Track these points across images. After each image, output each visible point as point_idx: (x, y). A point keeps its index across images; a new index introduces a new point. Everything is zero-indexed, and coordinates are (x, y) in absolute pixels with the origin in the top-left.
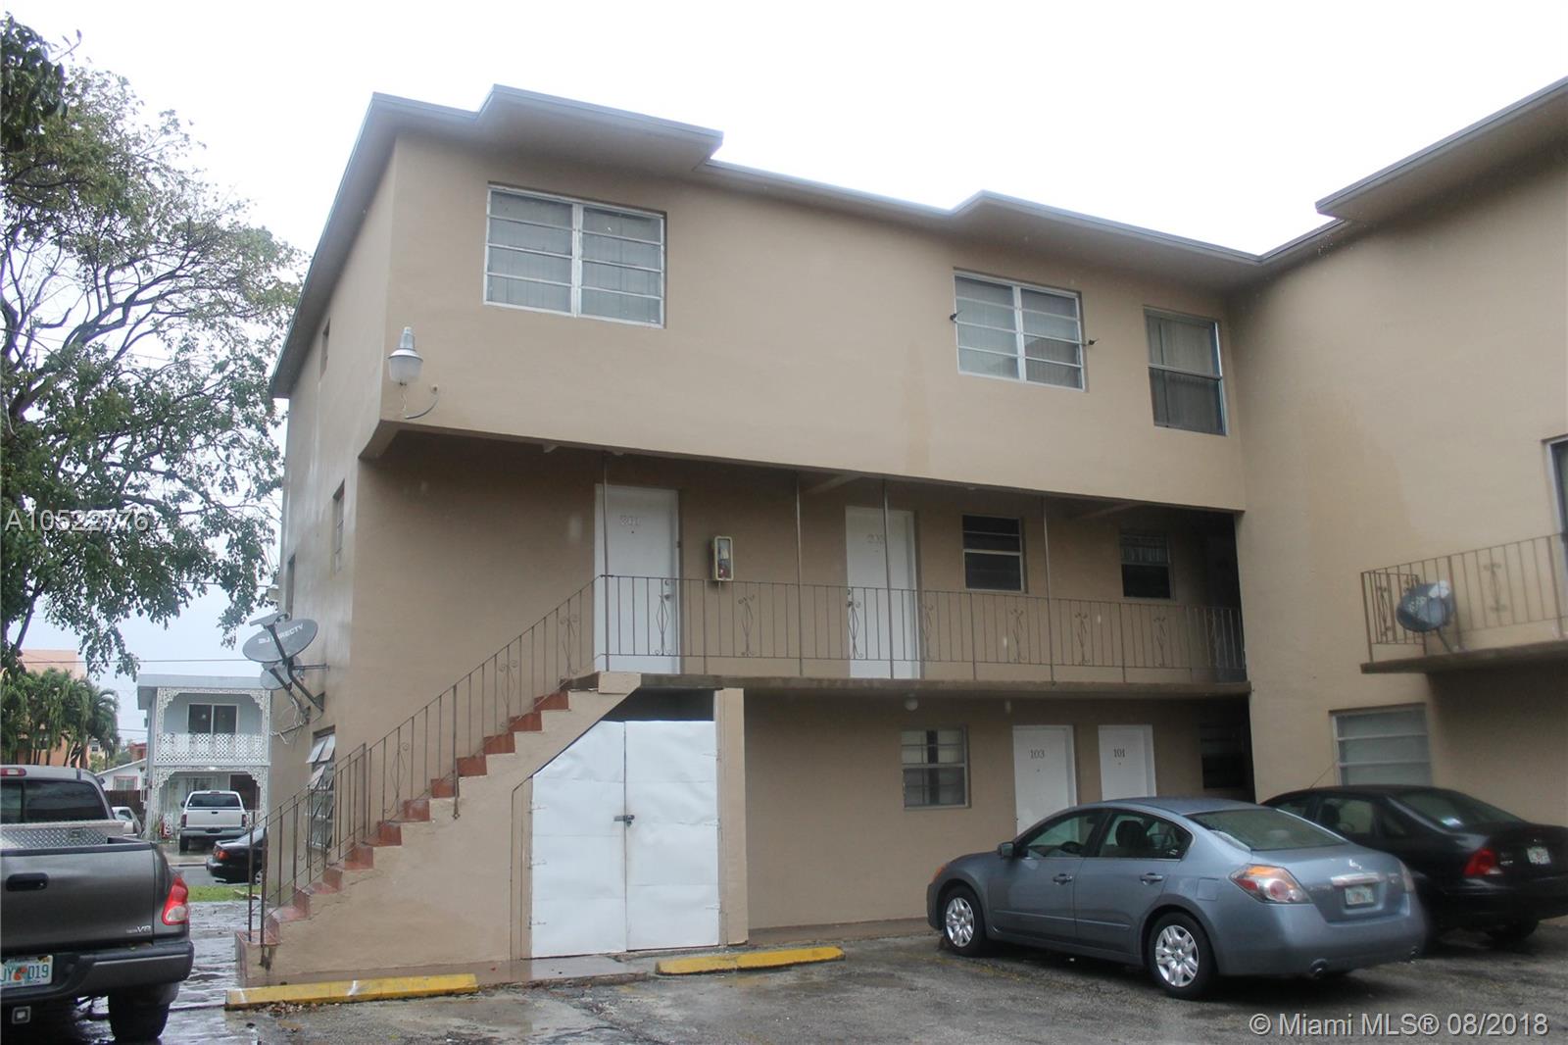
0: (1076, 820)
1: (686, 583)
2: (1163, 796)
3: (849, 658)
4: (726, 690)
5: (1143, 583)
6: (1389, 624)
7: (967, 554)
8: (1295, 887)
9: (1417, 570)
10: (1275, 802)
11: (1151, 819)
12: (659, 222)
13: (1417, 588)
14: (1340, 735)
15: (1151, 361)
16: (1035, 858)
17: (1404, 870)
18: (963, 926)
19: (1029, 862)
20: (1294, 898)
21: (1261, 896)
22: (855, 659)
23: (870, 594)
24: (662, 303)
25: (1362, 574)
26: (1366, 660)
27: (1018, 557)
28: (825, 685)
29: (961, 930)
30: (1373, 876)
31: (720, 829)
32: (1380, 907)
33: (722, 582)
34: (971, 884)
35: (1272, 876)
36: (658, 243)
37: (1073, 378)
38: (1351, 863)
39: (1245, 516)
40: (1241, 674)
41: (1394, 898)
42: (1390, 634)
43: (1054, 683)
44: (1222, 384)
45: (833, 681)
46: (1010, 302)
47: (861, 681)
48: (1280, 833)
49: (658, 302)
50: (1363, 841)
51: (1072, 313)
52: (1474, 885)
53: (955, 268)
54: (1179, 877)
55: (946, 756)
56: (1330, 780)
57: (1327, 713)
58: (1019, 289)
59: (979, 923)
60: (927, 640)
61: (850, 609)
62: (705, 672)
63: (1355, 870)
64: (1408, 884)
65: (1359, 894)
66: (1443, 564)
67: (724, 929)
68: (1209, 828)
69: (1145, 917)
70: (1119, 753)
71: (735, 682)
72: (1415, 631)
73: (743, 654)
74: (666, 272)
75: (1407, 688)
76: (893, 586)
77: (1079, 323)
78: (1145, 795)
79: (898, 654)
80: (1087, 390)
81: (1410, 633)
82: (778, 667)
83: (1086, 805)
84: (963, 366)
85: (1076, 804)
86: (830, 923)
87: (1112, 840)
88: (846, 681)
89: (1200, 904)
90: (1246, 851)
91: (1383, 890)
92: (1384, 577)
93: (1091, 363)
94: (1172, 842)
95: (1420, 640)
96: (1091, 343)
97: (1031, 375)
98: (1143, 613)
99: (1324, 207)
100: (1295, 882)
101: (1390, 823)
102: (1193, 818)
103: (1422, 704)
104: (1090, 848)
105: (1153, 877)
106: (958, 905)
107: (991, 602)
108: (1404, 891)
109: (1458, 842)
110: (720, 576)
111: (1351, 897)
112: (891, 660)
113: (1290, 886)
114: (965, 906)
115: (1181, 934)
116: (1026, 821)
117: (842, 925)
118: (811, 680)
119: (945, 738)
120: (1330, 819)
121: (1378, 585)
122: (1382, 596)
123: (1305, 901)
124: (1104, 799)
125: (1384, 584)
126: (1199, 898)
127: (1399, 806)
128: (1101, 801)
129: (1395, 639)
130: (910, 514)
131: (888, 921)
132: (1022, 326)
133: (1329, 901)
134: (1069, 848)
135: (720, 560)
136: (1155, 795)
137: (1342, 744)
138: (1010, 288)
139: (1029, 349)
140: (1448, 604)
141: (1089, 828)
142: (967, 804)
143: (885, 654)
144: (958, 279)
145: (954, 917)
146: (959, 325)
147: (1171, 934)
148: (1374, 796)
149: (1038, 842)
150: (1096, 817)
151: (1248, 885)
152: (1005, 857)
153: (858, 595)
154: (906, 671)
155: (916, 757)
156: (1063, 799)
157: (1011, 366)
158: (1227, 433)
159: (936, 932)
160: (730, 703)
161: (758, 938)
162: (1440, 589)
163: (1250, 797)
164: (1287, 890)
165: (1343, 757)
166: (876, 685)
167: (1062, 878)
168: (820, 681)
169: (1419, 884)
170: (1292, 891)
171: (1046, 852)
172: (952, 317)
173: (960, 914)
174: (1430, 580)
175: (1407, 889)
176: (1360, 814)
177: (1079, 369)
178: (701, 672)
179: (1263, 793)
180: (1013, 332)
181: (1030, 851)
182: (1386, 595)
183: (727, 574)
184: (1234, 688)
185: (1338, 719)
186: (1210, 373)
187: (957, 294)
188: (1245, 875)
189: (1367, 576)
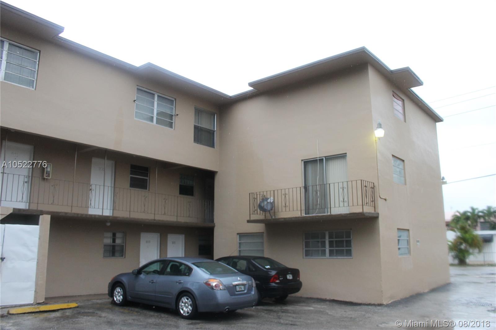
0: (159, 263)
1: (33, 178)
2: (186, 257)
3: (88, 207)
4: (44, 215)
5: (185, 191)
6: (256, 209)
7: (131, 177)
8: (222, 285)
9: (265, 194)
10: (219, 260)
11: (181, 264)
12: (37, 53)
13: (265, 199)
14: (240, 240)
15: (195, 123)
16: (144, 275)
17: (253, 281)
18: (119, 296)
19: (142, 276)
20: (221, 289)
21: (212, 288)
22: (90, 208)
23: (98, 187)
24: (35, 81)
25: (250, 194)
26: (249, 219)
27: (147, 179)
28: (79, 216)
29: (118, 297)
30: (245, 282)
31: (38, 263)
32: (246, 291)
33: (46, 179)
34: (123, 283)
35: (216, 282)
36: (36, 61)
37: (171, 125)
38: (239, 279)
39: (218, 173)
40: (212, 221)
41: (250, 289)
42: (256, 212)
43: (155, 220)
44: (215, 133)
45: (82, 215)
46: (154, 99)
47: (92, 215)
48: (219, 269)
49: (34, 81)
50: (243, 272)
51: (172, 105)
52: (272, 285)
53: (137, 85)
54: (188, 282)
55: (118, 241)
56: (236, 254)
57: (236, 234)
58: (157, 95)
59: (125, 295)
60: (115, 203)
61: (90, 191)
62: (37, 208)
63: (240, 280)
64: (254, 285)
65: (240, 288)
66: (272, 192)
67: (35, 298)
68: (198, 267)
69: (177, 294)
70: (174, 243)
71: (47, 213)
72: (263, 211)
73: (52, 203)
74: (38, 71)
75: (259, 228)
76: (105, 185)
77: (174, 108)
78: (181, 256)
79: (105, 207)
80: (174, 129)
81: (261, 212)
82: (63, 208)
83: (162, 259)
84: (136, 117)
85: (159, 258)
86: (75, 295)
87: (169, 270)
88: (87, 215)
89: (194, 290)
90: (209, 274)
91: (247, 286)
92: (256, 195)
93: (177, 121)
94: (187, 270)
95: (264, 214)
96: (177, 115)
97: (158, 122)
98: (185, 200)
99: (251, 85)
100: (222, 284)
101: (251, 267)
102: (194, 264)
103: (263, 233)
104: (161, 272)
105: (180, 282)
106: (118, 289)
107: (137, 192)
108: (253, 287)
109: (269, 273)
110: (46, 176)
111: (238, 289)
112: (103, 209)
113: (220, 285)
114: (120, 290)
115: (188, 299)
116: (143, 263)
117: (79, 296)
118: (75, 214)
119: (119, 235)
120: (234, 265)
121: (254, 197)
122: (255, 200)
123: (224, 290)
125: (256, 197)
126: (194, 288)
127: (254, 262)
128: (167, 257)
129: (257, 213)
130: (114, 162)
131: (95, 294)
132: (156, 107)
133: (231, 289)
134: (155, 272)
135: (47, 171)
136: (183, 256)
137: (240, 243)
138: (154, 94)
139: (158, 114)
140: (273, 204)
141: (162, 266)
142: (124, 257)
143: (101, 207)
144: (138, 89)
145: (117, 293)
146: (136, 104)
147: (184, 299)
148: (247, 259)
149: (146, 269)
150: (164, 263)
151: (208, 284)
152: (135, 274)
153: (93, 187)
154: (107, 213)
155: (108, 241)
156: (155, 256)
157: (151, 119)
158: (215, 147)
159: (110, 298)
160: (45, 220)
161: (48, 300)
162: (271, 200)
163: (212, 259)
164: (220, 286)
165: (240, 247)
166: (97, 217)
167: (152, 281)
168: (78, 214)
169: (257, 285)
170: (221, 287)
171: (148, 273)
172: (134, 101)
173: (119, 292)
174: (269, 197)
175: (254, 286)
176: (243, 264)
177: (172, 123)
178: (35, 208)
179: (216, 257)
180: (153, 108)
181: (143, 273)
182: (256, 200)
183: (49, 176)
184: (210, 225)
185: (240, 236)
186: (212, 129)
187: (137, 94)
188: (208, 281)
189: (251, 194)
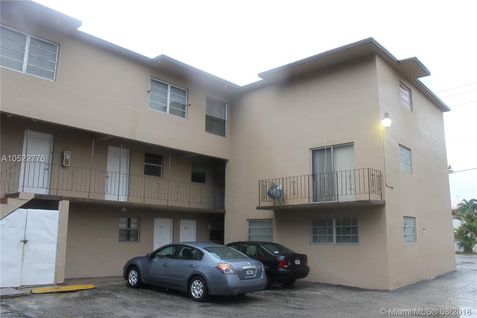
0: (171, 248)
1: (53, 166)
2: (198, 241)
3: (105, 194)
4: (63, 201)
5: (197, 178)
6: (265, 196)
7: (145, 164)
8: (232, 270)
9: (274, 181)
10: (229, 245)
11: (193, 248)
12: (57, 47)
13: (274, 186)
14: (249, 227)
15: (207, 113)
16: (157, 259)
17: (262, 265)
18: (134, 279)
19: (156, 260)
20: (232, 273)
21: (223, 272)
22: (107, 194)
23: (114, 174)
24: (55, 73)
25: (259, 181)
26: (258, 206)
27: (161, 167)
28: (96, 201)
29: (133, 280)
30: (254, 267)
31: (57, 246)
32: (255, 276)
33: (66, 166)
34: (137, 266)
35: (226, 266)
36: (56, 54)
37: (183, 115)
38: (248, 264)
39: (229, 161)
40: (223, 207)
41: (259, 274)
42: (265, 199)
43: (168, 206)
44: (226, 122)
45: (99, 200)
46: (167, 89)
47: (108, 201)
48: (229, 254)
49: (53, 73)
50: (252, 257)
51: (185, 95)
52: (280, 270)
53: (151, 77)
54: (200, 266)
55: (133, 226)
56: (246, 239)
57: (246, 220)
58: (170, 86)
59: (139, 278)
60: (130, 190)
61: (107, 178)
62: (57, 194)
63: (249, 265)
64: (263, 270)
65: (250, 272)
66: (281, 180)
67: (56, 278)
68: (209, 252)
69: (189, 277)
70: (186, 228)
71: (66, 199)
72: (272, 198)
73: (70, 190)
74: (57, 63)
75: (268, 214)
76: (121, 172)
77: (187, 99)
78: (192, 241)
79: (120, 194)
80: (187, 119)
81: (271, 199)
82: (81, 195)
83: (174, 243)
84: (150, 107)
85: (171, 243)
86: (92, 277)
87: (181, 254)
88: (103, 201)
89: (205, 274)
90: (219, 259)
91: (256, 271)
92: (265, 182)
93: (189, 111)
94: (199, 255)
95: (273, 201)
96: (190, 105)
97: (172, 111)
98: (197, 187)
99: (260, 75)
100: (232, 268)
101: (260, 252)
102: (205, 249)
103: (272, 219)
104: (174, 256)
105: (192, 266)
106: (133, 272)
107: (152, 180)
108: (262, 271)
109: (278, 258)
110: (65, 164)
111: (247, 273)
112: (118, 195)
113: (231, 269)
114: (135, 272)
115: (199, 283)
116: (156, 247)
117: (95, 278)
118: (92, 199)
119: (133, 220)
120: (244, 250)
121: (263, 184)
122: (264, 188)
123: (235, 274)
124: (180, 242)
125: (265, 185)
126: (205, 272)
127: (263, 248)
128: (179, 242)
129: (266, 200)
130: (129, 150)
131: (111, 277)
132: (169, 97)
133: (241, 274)
134: (168, 256)
135: (66, 159)
136: (195, 241)
137: (249, 229)
138: (167, 85)
139: (170, 104)
140: (282, 191)
141: (175, 250)
142: (138, 241)
143: (117, 193)
144: (151, 80)
145: (131, 276)
146: (150, 94)
147: (196, 283)
148: (256, 244)
149: (160, 253)
150: (177, 247)
151: (218, 268)
152: (149, 258)
153: (109, 174)
154: (123, 199)
155: (124, 226)
156: (168, 241)
157: (165, 109)
158: (226, 137)
159: (126, 280)
160: (64, 205)
161: (67, 281)
162: (280, 187)
163: (223, 244)
165: (249, 233)
166: (113, 202)
167: (165, 265)
168: (95, 200)
169: (265, 269)
170: (231, 271)
171: (161, 257)
172: (149, 91)
173: (133, 275)
174: (277, 184)
175: (263, 271)
176: (252, 249)
177: (185, 112)
178: (55, 194)
179: (226, 242)
180: (167, 98)
181: (156, 257)
182: (265, 187)
183: (67, 163)
184: (220, 211)
185: (249, 222)
186: (223, 118)
187: (151, 84)
188: (218, 266)
189: (260, 182)
